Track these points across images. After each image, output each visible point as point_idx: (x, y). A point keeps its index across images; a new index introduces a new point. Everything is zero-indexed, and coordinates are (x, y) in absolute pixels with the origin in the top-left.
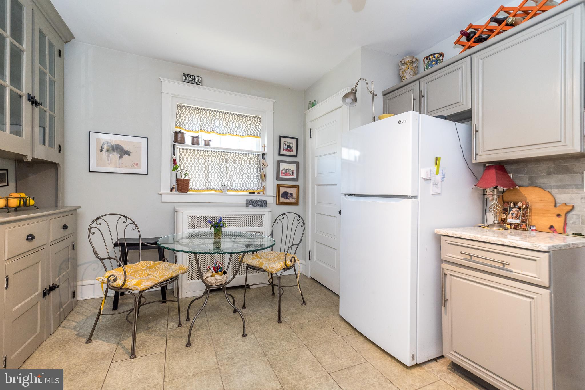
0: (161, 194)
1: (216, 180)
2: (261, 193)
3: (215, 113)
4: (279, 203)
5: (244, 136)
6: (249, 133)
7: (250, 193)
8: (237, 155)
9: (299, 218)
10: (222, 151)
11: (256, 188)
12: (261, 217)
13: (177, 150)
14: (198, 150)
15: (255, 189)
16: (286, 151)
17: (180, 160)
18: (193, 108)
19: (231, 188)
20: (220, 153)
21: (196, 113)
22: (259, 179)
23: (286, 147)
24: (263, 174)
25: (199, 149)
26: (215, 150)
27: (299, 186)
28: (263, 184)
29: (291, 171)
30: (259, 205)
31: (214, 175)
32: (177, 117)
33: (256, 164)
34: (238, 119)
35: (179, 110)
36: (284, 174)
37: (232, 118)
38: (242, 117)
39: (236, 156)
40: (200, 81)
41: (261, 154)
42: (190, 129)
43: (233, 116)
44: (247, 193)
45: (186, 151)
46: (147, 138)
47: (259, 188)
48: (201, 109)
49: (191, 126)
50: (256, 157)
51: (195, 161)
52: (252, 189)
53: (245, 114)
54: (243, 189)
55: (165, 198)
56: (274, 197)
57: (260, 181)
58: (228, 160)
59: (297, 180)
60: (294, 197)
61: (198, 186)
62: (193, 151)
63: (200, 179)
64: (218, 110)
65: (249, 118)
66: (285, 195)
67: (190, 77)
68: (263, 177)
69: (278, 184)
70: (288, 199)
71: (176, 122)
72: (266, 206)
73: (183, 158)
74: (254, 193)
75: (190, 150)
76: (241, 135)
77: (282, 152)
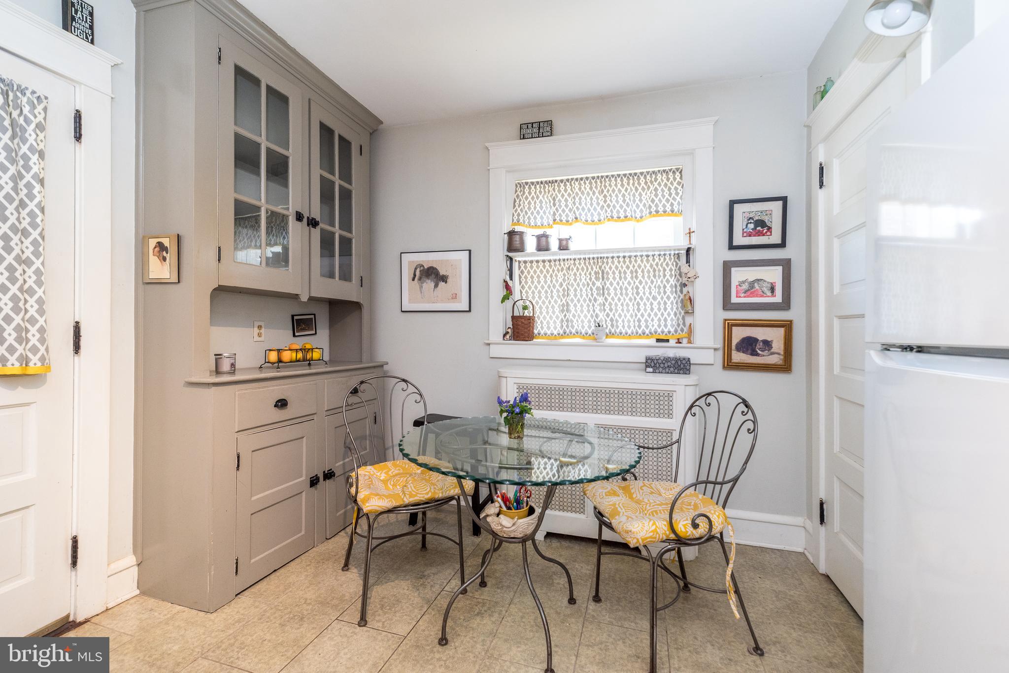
0: (489, 344)
1: (586, 316)
2: (685, 341)
3: (582, 182)
4: (729, 365)
5: (644, 217)
6: (653, 209)
7: (658, 340)
8: (627, 260)
9: (746, 410)
10: (595, 256)
11: (672, 330)
12: (669, 396)
13: (516, 265)
14: (550, 261)
15: (669, 332)
16: (750, 236)
17: (520, 282)
18: (542, 183)
19: (613, 331)
20: (592, 262)
21: (547, 191)
22: (680, 309)
23: (752, 226)
24: (687, 297)
25: (552, 258)
26: (582, 257)
27: (791, 321)
28: (689, 320)
29: (765, 285)
30: (672, 369)
31: (582, 306)
32: (514, 206)
33: (671, 276)
34: (628, 184)
35: (518, 192)
36: (745, 292)
37: (616, 185)
38: (639, 179)
39: (624, 262)
40: (548, 129)
41: (684, 252)
42: (539, 224)
43: (619, 180)
44: (652, 341)
45: (530, 264)
46: (470, 251)
47: (679, 330)
48: (556, 181)
49: (538, 217)
50: (670, 259)
51: (546, 282)
52: (663, 332)
53: (645, 171)
54: (640, 331)
55: (495, 351)
56: (715, 349)
57: (680, 313)
58: (608, 273)
59: (786, 305)
60: (776, 351)
61: (552, 328)
62: (542, 264)
63: (556, 315)
64: (588, 176)
65: (654, 176)
66: (749, 345)
67: (532, 127)
68: (688, 305)
69: (725, 320)
70: (758, 355)
71: (513, 215)
72: (689, 370)
73: (526, 277)
74: (668, 341)
75: (537, 262)
76: (638, 217)
77: (739, 240)
